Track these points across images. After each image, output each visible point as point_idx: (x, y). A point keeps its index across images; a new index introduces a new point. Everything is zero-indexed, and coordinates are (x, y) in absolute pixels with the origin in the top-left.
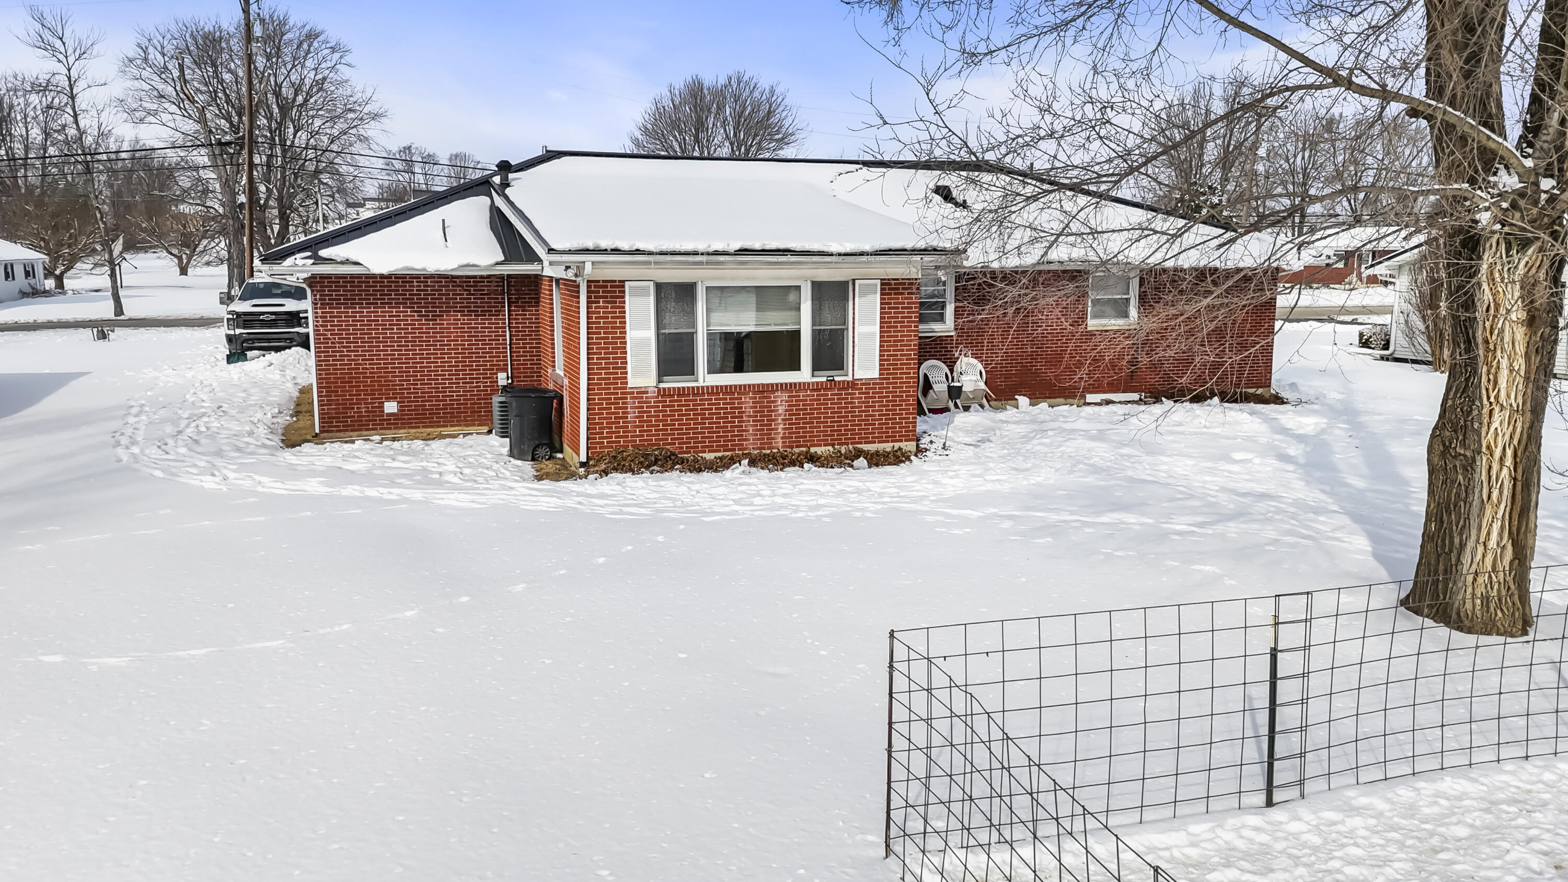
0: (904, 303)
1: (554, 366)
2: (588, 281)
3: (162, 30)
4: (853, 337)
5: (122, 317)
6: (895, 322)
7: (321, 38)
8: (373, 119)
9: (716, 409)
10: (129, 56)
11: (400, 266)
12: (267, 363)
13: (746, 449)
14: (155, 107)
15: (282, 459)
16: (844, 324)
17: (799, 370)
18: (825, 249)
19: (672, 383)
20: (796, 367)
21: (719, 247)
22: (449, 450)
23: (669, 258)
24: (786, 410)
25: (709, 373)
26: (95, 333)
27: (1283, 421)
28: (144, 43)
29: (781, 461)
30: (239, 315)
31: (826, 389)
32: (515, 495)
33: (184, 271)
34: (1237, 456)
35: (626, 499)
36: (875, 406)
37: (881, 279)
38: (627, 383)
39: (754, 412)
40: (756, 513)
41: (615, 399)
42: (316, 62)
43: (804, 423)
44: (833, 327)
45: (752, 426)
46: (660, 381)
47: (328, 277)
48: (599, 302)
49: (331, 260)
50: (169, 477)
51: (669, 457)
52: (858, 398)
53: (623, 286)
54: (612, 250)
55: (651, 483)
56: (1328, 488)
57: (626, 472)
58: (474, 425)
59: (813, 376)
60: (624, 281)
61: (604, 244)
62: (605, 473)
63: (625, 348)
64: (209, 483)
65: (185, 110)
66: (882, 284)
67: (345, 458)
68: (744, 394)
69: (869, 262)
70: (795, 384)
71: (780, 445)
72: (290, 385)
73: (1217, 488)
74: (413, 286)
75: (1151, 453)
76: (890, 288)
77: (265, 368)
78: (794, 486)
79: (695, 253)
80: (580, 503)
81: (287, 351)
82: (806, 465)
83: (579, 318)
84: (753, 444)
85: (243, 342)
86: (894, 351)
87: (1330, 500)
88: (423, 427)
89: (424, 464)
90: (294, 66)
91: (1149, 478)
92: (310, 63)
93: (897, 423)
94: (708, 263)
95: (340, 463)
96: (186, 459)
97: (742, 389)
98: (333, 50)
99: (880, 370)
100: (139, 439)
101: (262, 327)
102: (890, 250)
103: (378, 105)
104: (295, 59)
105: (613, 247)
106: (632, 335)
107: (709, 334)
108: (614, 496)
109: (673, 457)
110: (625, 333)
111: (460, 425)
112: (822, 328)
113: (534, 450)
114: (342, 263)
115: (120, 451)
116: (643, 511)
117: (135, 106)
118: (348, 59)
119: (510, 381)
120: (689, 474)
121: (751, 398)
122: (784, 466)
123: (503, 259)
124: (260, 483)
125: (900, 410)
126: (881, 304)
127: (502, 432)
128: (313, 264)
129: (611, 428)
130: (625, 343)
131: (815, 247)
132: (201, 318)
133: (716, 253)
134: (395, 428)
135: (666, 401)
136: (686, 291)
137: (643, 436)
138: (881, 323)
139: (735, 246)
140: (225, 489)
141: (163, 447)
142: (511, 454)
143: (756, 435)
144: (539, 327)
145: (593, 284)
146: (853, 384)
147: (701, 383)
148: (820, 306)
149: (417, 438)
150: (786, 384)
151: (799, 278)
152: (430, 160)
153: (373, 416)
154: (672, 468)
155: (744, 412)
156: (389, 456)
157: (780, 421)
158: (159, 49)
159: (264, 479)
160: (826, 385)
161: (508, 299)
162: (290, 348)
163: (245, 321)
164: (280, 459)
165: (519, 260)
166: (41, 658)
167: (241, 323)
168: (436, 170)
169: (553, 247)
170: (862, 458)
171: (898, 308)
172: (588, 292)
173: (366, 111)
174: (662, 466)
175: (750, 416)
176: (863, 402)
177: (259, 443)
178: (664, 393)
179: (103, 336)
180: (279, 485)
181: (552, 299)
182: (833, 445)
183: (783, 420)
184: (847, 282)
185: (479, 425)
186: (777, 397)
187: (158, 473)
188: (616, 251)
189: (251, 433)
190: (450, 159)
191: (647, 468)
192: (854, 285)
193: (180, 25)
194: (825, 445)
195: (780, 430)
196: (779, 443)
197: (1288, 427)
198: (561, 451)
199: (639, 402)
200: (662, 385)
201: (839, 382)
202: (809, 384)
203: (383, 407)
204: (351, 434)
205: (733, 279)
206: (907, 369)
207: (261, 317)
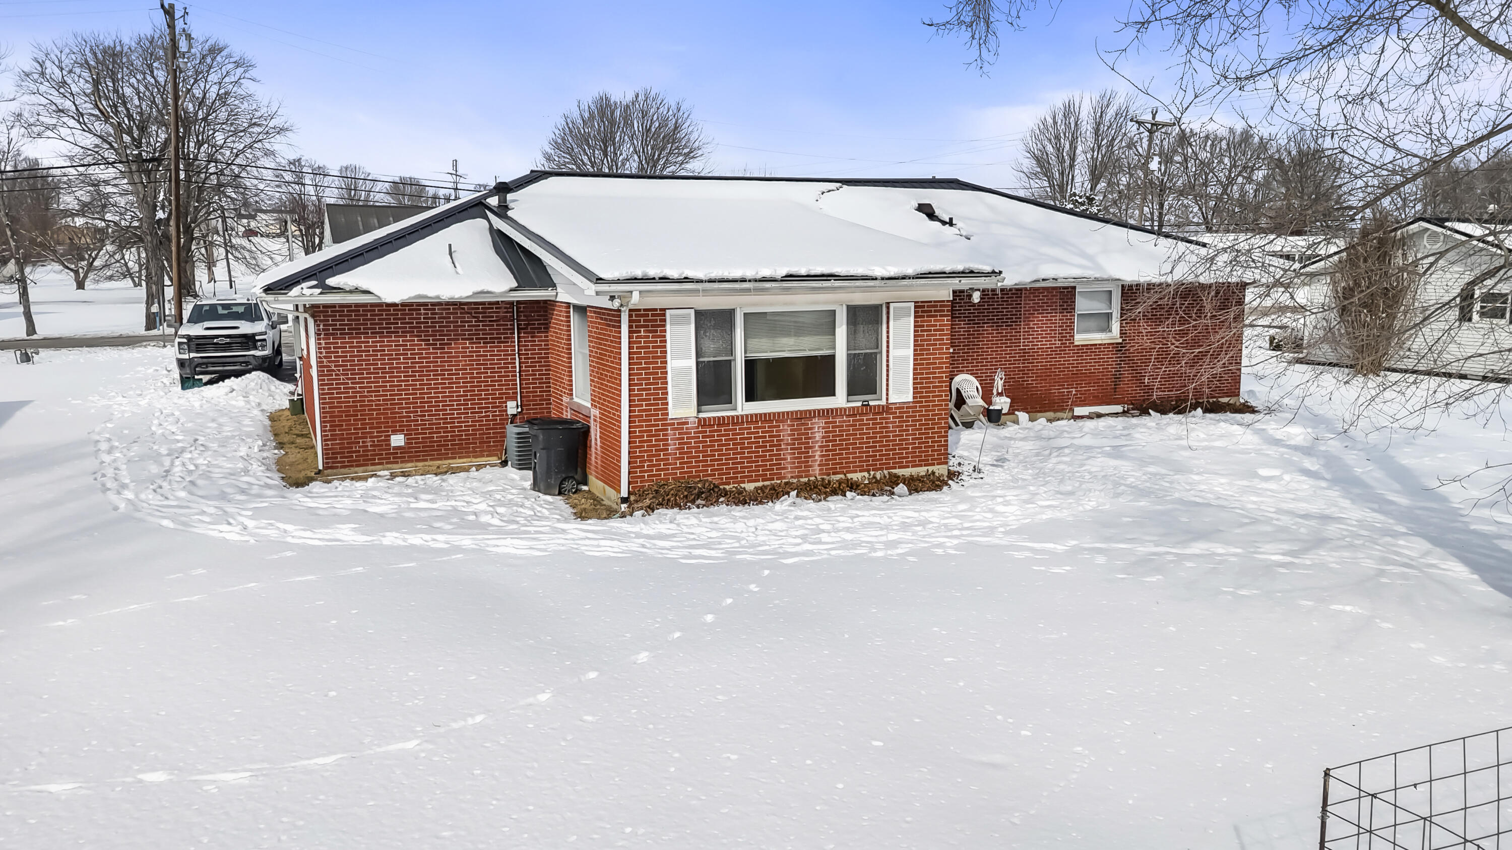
0: (936, 326)
1: (572, 395)
2: (630, 310)
3: (59, 44)
4: (888, 361)
5: (35, 337)
6: (927, 345)
7: (224, 53)
8: (278, 133)
9: (755, 438)
10: (25, 70)
11: (413, 295)
12: (228, 389)
13: (784, 478)
14: (54, 121)
15: (296, 502)
16: (877, 348)
17: (834, 395)
18: (870, 273)
19: (713, 413)
20: (830, 391)
21: (766, 272)
22: (468, 485)
23: (716, 285)
24: (823, 437)
25: (747, 400)
26: (18, 356)
27: (1271, 432)
28: (41, 57)
29: (823, 490)
30: (189, 338)
31: (862, 414)
32: (573, 540)
33: (81, 285)
34: (1263, 472)
35: (688, 539)
36: (908, 430)
37: (915, 302)
38: (667, 415)
39: (792, 439)
40: (833, 553)
41: (656, 430)
42: (220, 76)
43: (840, 449)
44: (868, 351)
45: (791, 454)
46: (699, 411)
47: (333, 306)
48: (640, 332)
49: (339, 288)
50: (181, 527)
51: (713, 489)
52: (892, 422)
53: (664, 315)
54: (660, 278)
55: (704, 520)
56: (1376, 506)
57: (672, 507)
58: (483, 456)
59: (848, 401)
60: (664, 310)
61: (652, 272)
62: (651, 509)
63: (666, 378)
64: (231, 533)
65: (85, 124)
66: (916, 307)
67: (366, 497)
68: (782, 421)
69: (912, 286)
70: (832, 410)
71: (817, 472)
72: (256, 412)
73: (1273, 510)
74: (420, 314)
75: (1178, 471)
76: (923, 310)
77: (227, 395)
78: (852, 518)
79: (743, 280)
80: (643, 546)
81: (248, 375)
82: (848, 494)
83: (620, 348)
84: (791, 472)
85: (196, 366)
86: (927, 373)
87: (1391, 521)
88: (431, 460)
89: (453, 503)
90: (196, 81)
91: (1198, 500)
92: (213, 77)
93: (930, 447)
94: (755, 290)
95: (362, 506)
96: (190, 504)
97: (780, 417)
98: (238, 64)
99: (914, 393)
100: (127, 481)
101: (216, 351)
102: (930, 273)
103: (283, 119)
104: (197, 73)
105: (661, 276)
106: (672, 364)
107: (746, 361)
108: (674, 536)
109: (716, 490)
110: (666, 362)
111: (469, 457)
112: (857, 352)
113: (561, 483)
114: (351, 292)
115: (112, 496)
116: (713, 553)
117: (32, 120)
118: (252, 73)
119: (519, 410)
120: (734, 507)
121: (789, 426)
122: (827, 495)
123: (516, 285)
124: (285, 531)
125: (932, 433)
126: (915, 326)
127: (520, 465)
128: (321, 293)
129: (652, 461)
130: (666, 373)
131: (860, 271)
132: (120, 337)
133: (764, 280)
134: (402, 462)
135: (706, 432)
136: (725, 318)
137: (683, 468)
138: (915, 346)
139: (782, 272)
140: (252, 541)
141: (158, 490)
142: (536, 487)
143: (794, 463)
144: (548, 353)
145: (634, 313)
146: (887, 409)
147: (739, 412)
148: (855, 332)
149: (428, 473)
150: (823, 410)
151: (835, 302)
152: (319, 172)
153: (379, 450)
154: (717, 501)
155: (782, 440)
156: (408, 495)
157: (817, 448)
158: (57, 63)
159: (289, 527)
160: (862, 410)
161: (518, 325)
162: (249, 372)
163: (197, 345)
164: (294, 502)
165: (532, 286)
166: (140, 776)
167: (193, 347)
168: (327, 181)
169: (602, 276)
170: (901, 485)
171: (930, 331)
172: (630, 321)
173: (271, 124)
174: (706, 499)
175: (787, 444)
176: (897, 427)
177: (262, 483)
178: (703, 423)
179: (26, 359)
180: (308, 534)
181: (569, 326)
182: (868, 471)
183: (820, 447)
184: (881, 305)
185: (488, 456)
186: (815, 423)
187: (166, 523)
188: (664, 279)
189: (246, 471)
190: (341, 171)
191: (693, 502)
192: (888, 308)
193: (80, 40)
194: (860, 471)
195: (817, 458)
196: (816, 470)
197: (1278, 437)
198: (586, 484)
199: (679, 434)
200: (702, 415)
201: (875, 406)
202: (845, 409)
203: (389, 440)
204: (357, 469)
205: (771, 304)
206: (939, 391)
207: (215, 340)
